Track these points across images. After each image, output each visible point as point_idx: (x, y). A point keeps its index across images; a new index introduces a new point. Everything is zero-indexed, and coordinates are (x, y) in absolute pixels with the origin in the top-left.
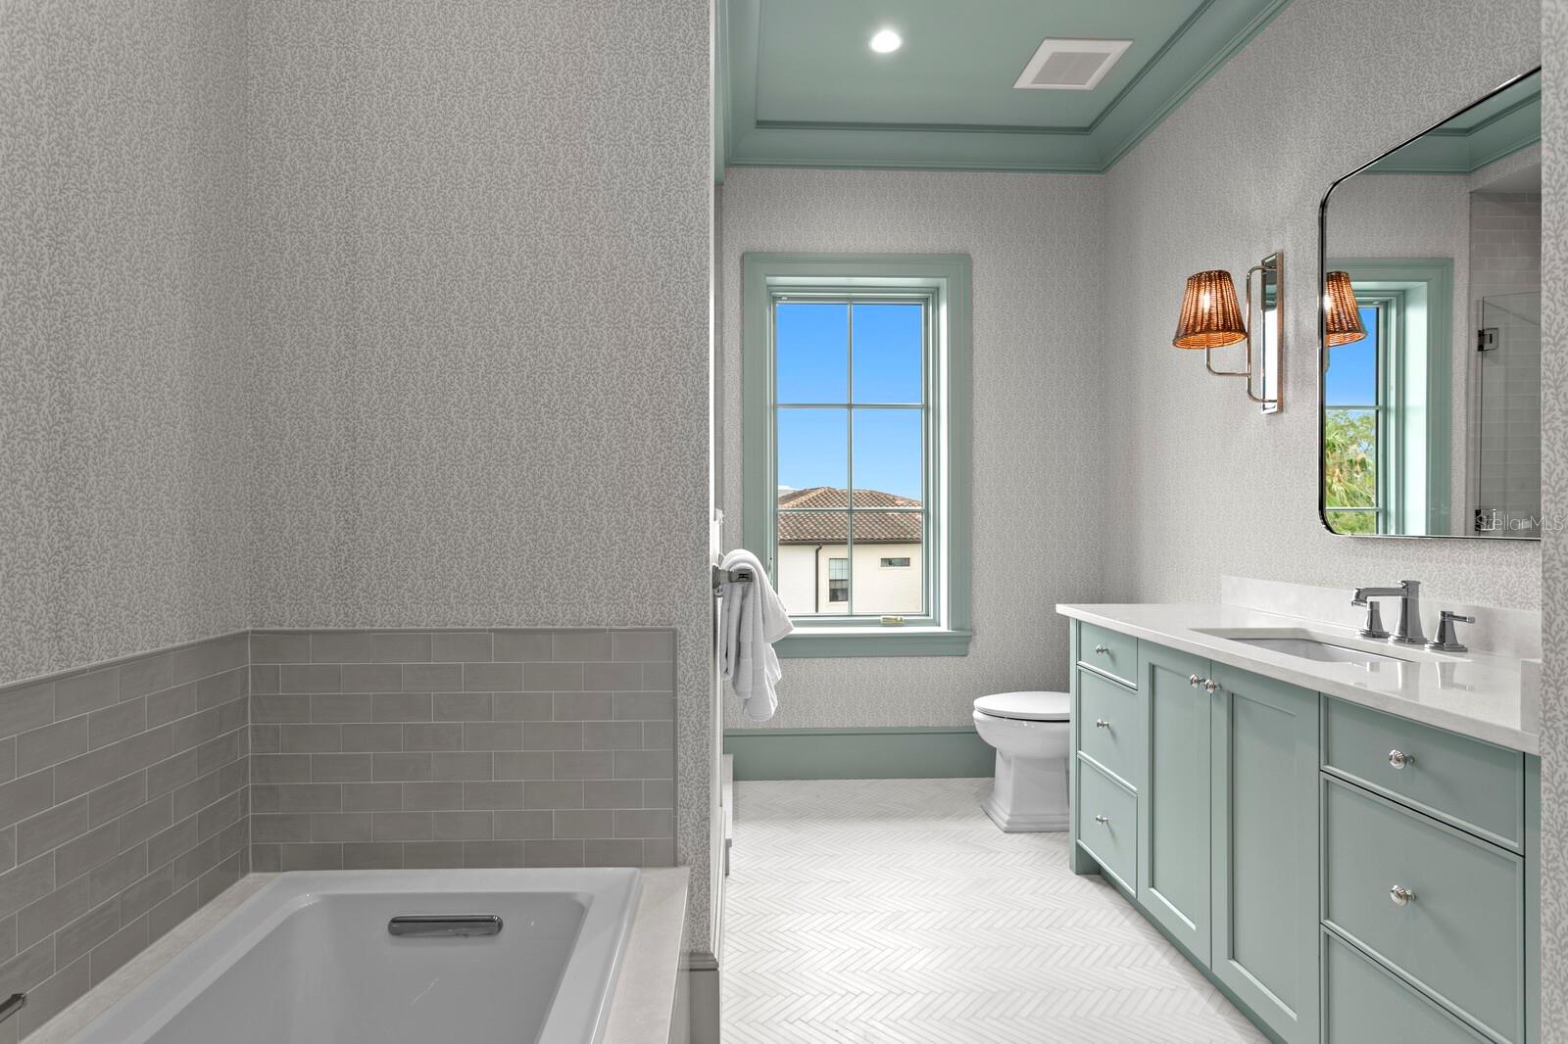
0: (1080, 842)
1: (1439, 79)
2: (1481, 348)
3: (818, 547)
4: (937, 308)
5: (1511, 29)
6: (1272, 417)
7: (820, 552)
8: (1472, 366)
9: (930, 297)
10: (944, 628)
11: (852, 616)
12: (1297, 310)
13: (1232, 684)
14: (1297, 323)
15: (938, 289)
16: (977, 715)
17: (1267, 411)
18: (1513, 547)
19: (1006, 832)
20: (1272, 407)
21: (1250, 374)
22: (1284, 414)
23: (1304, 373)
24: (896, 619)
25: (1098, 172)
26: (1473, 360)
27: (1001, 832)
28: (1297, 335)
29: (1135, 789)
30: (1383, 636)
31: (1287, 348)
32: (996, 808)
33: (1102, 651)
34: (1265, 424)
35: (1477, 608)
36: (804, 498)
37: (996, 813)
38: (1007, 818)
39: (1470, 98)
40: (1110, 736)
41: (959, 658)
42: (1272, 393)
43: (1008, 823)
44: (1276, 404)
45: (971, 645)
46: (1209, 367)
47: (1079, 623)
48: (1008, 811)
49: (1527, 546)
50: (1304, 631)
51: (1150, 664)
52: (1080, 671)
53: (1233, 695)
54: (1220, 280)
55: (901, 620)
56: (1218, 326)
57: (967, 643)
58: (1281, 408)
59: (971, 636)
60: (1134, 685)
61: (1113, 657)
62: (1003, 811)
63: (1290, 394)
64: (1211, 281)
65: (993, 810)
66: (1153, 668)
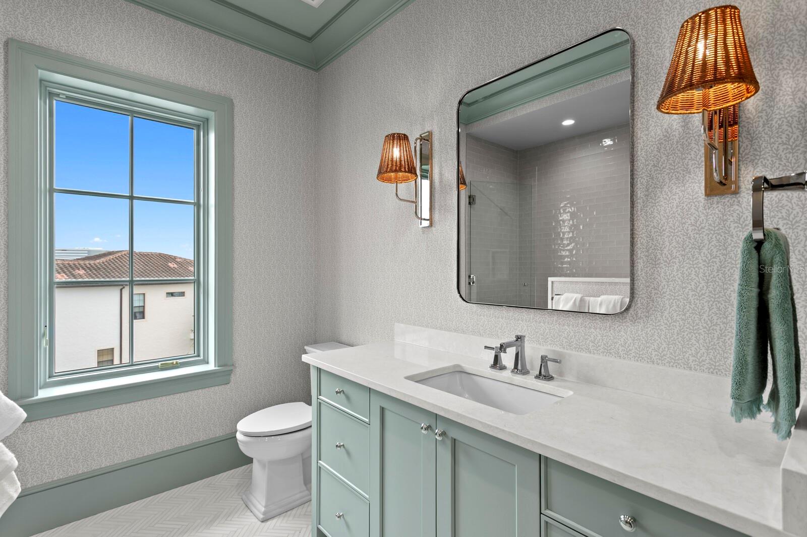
0: (320, 527)
1: (550, 29)
2: (470, 203)
3: (122, 287)
4: (206, 134)
5: (570, 16)
6: (426, 230)
7: (123, 290)
8: (467, 211)
9: (201, 125)
10: (211, 366)
11: (132, 365)
12: (441, 167)
13: (454, 433)
14: (441, 174)
15: (207, 120)
16: (239, 436)
17: (422, 226)
18: (571, 316)
19: (262, 522)
20: (426, 224)
21: (416, 202)
22: (433, 228)
23: (445, 205)
24: (173, 363)
25: (314, 70)
26: (467, 208)
27: (260, 523)
28: (441, 181)
29: (368, 497)
30: (503, 368)
31: (435, 189)
32: (255, 501)
33: (340, 392)
34: (421, 233)
35: (554, 351)
36: (111, 257)
37: (255, 507)
38: (263, 509)
39: (546, 53)
40: (345, 455)
41: (223, 386)
42: (426, 214)
43: (264, 513)
44: (428, 222)
45: (232, 375)
46: (397, 194)
47: (319, 370)
48: (264, 504)
49: (579, 315)
50: (459, 366)
51: (380, 406)
52: (320, 403)
53: (455, 439)
54: (405, 140)
55: (177, 362)
56: (405, 169)
57: (230, 375)
58: (431, 225)
59: (232, 370)
60: (367, 420)
61: (348, 398)
62: (260, 505)
63: (436, 217)
64: (400, 140)
65: (251, 501)
66: (382, 410)
